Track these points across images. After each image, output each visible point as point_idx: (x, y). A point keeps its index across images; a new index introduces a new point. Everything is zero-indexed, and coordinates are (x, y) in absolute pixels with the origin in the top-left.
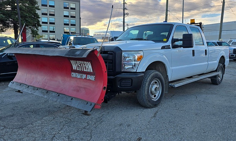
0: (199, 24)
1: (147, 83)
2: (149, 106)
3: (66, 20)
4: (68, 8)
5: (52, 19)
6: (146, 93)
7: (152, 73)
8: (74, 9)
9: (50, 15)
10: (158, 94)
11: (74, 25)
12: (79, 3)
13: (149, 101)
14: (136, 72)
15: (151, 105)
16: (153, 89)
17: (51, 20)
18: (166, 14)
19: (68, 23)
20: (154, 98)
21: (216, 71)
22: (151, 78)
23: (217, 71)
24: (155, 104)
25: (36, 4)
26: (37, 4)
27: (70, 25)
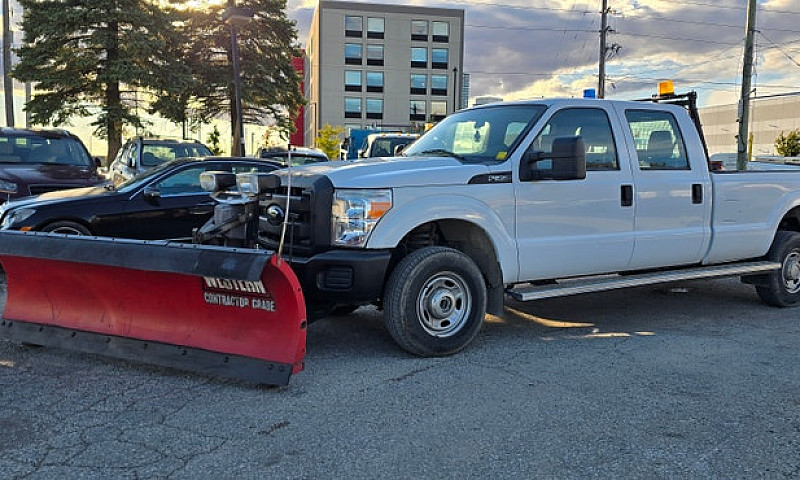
0: (686, 99)
1: (408, 284)
2: (415, 352)
3: (419, 78)
4: (424, 38)
5: (375, 76)
6: (402, 311)
7: (429, 255)
8: (444, 39)
9: (371, 62)
10: (457, 317)
11: (443, 92)
12: (459, 19)
13: (414, 336)
14: (364, 249)
15: (424, 349)
16: (436, 302)
17: (372, 80)
18: (747, 45)
19: (423, 86)
20: (440, 327)
21: (768, 258)
22: (422, 268)
23: (768, 260)
24: (442, 348)
25: (293, 39)
26: (296, 38)
27: (429, 91)
